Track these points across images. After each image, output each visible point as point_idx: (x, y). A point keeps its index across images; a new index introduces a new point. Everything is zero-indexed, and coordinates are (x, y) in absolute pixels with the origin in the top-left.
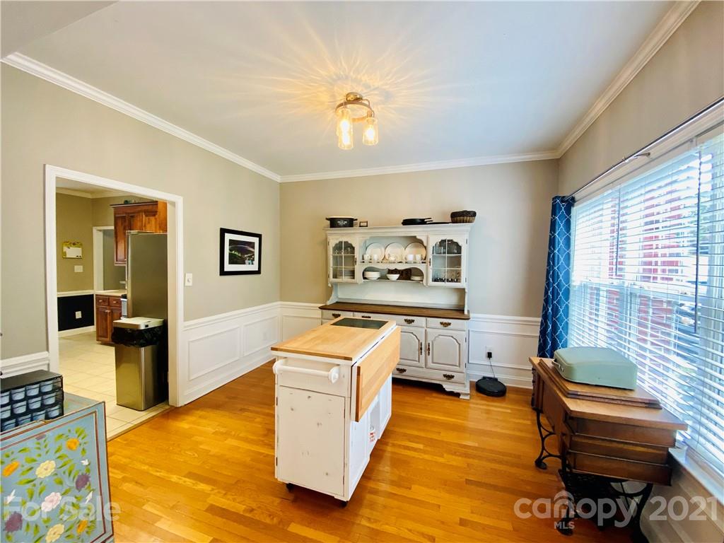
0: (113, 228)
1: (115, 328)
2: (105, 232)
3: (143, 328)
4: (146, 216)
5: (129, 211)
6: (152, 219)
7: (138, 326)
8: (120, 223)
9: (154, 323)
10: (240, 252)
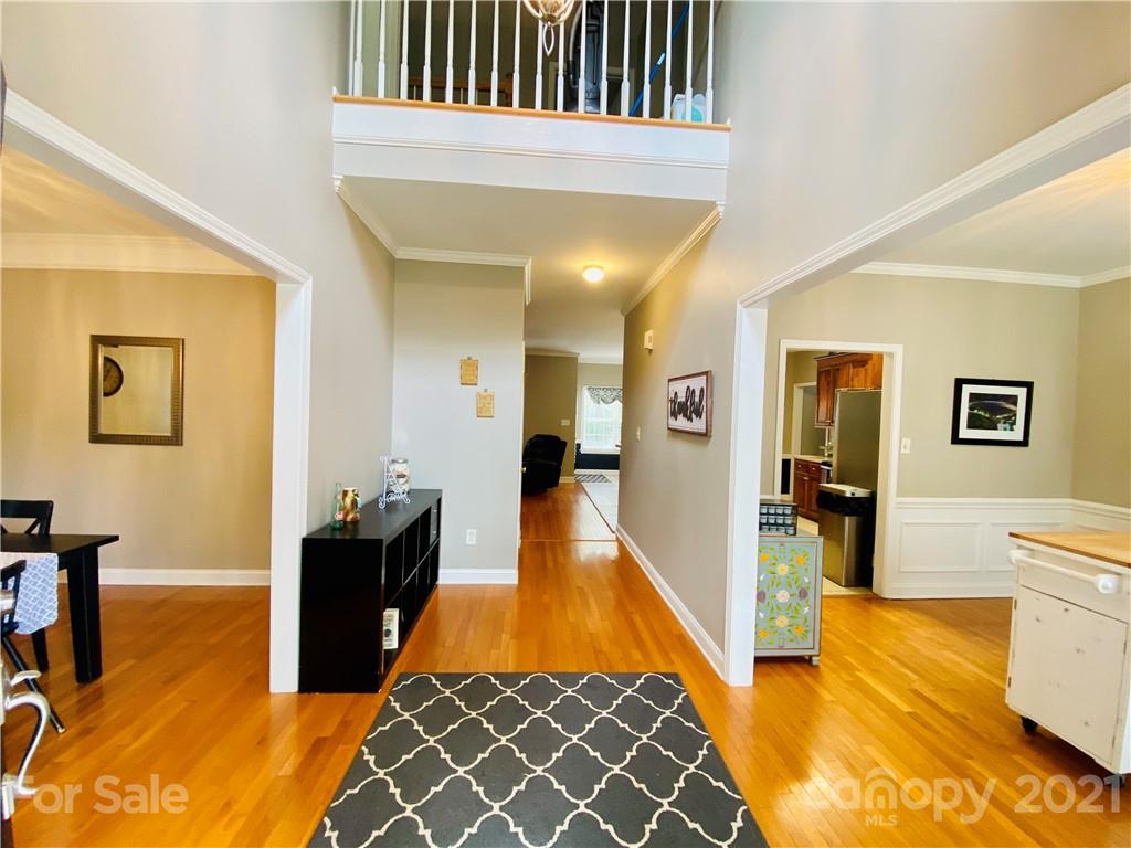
0: (815, 383)
1: (821, 491)
2: (806, 390)
3: (848, 495)
4: (854, 367)
5: (833, 363)
6: (862, 370)
7: (844, 492)
8: (823, 379)
9: (861, 492)
10: (989, 411)
